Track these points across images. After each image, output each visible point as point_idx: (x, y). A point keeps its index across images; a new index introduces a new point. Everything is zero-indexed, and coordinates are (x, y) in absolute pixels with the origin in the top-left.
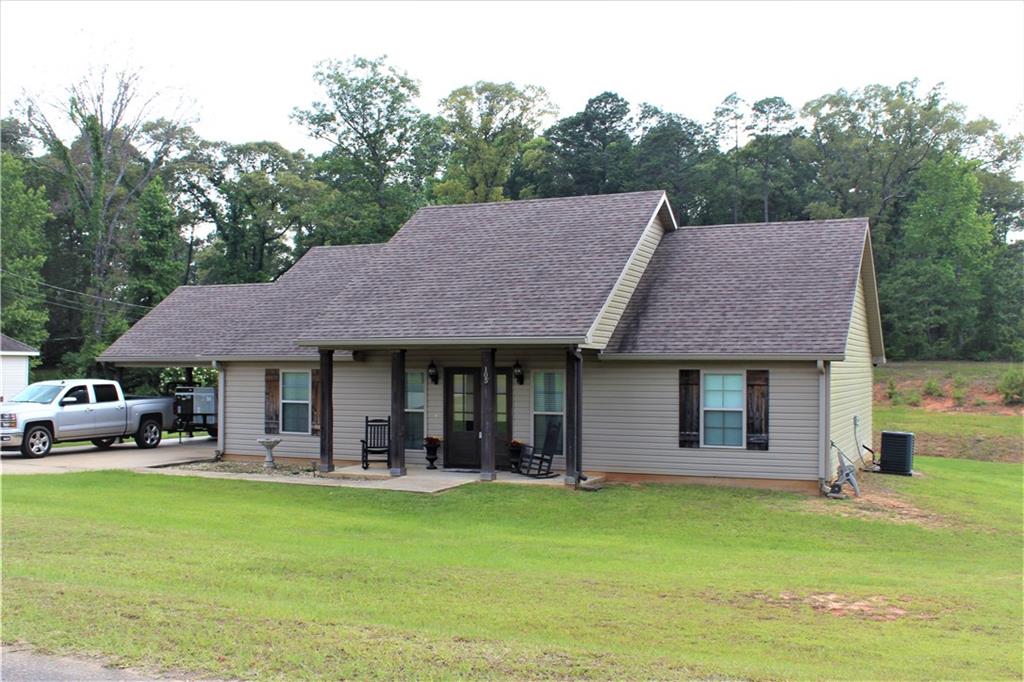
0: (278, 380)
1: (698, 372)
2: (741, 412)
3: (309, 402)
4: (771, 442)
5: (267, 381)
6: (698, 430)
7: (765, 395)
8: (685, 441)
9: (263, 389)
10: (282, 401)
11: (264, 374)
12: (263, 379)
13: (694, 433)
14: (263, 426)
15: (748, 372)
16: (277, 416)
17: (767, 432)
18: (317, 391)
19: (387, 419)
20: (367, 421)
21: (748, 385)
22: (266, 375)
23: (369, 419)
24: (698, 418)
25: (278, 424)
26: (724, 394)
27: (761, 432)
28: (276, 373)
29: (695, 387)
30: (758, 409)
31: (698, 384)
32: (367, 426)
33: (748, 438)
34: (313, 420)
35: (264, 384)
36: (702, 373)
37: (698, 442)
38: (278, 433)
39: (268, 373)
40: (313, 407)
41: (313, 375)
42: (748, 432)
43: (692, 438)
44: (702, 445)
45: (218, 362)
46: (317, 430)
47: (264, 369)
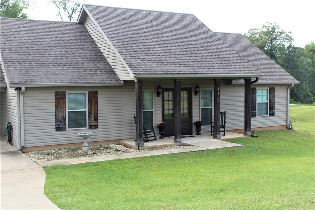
0: (65, 98)
1: (256, 88)
2: (267, 103)
3: (87, 110)
4: (275, 113)
5: (56, 99)
6: (256, 111)
7: (274, 96)
8: (252, 115)
9: (54, 104)
10: (67, 110)
11: (54, 95)
12: (54, 97)
13: (255, 112)
14: (54, 127)
15: (270, 88)
16: (65, 120)
17: (274, 110)
18: (91, 103)
21: (270, 93)
22: (56, 95)
24: (256, 106)
25: (65, 124)
26: (262, 97)
27: (273, 110)
28: (64, 94)
29: (255, 94)
30: (272, 101)
31: (256, 93)
33: (269, 112)
34: (89, 120)
35: (54, 101)
36: (257, 88)
37: (256, 115)
38: (66, 130)
39: (57, 94)
40: (89, 113)
41: (89, 94)
42: (270, 110)
43: (254, 114)
44: (257, 116)
45: (25, 88)
46: (92, 126)
47: (54, 91)
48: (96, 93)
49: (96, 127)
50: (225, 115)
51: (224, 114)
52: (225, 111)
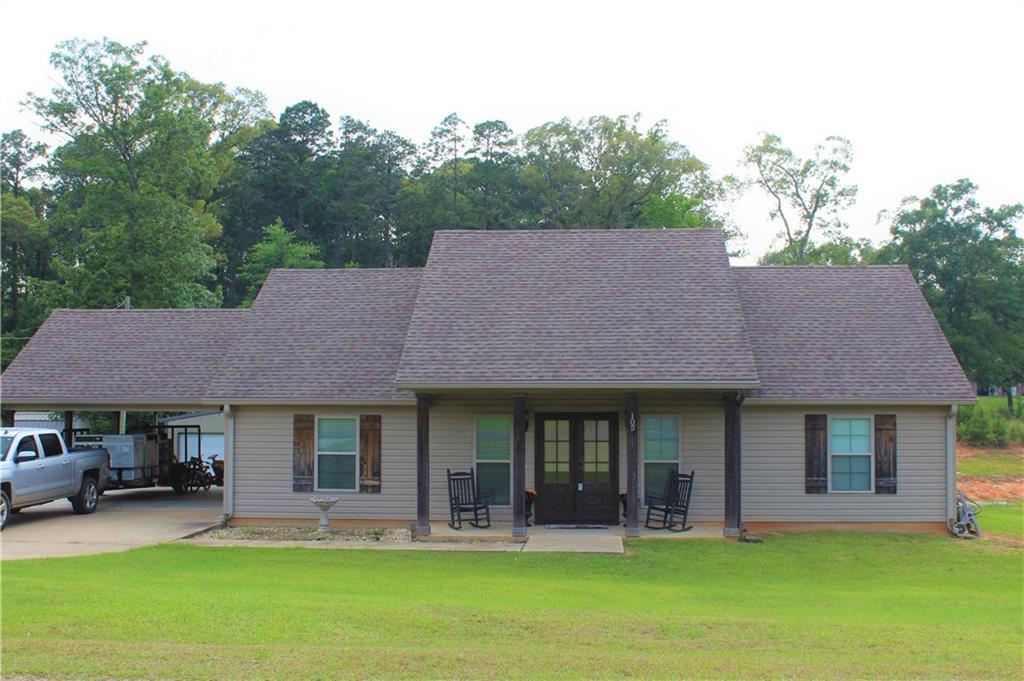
0: (313, 429)
1: (825, 417)
2: (869, 457)
3: (357, 454)
4: (899, 486)
5: (295, 429)
6: (825, 476)
7: (893, 439)
8: (813, 487)
9: (291, 439)
10: (317, 453)
11: (292, 420)
12: (292, 426)
13: (822, 479)
14: (291, 483)
15: (876, 416)
16: (311, 472)
17: (895, 475)
18: (367, 440)
19: (469, 471)
20: (449, 475)
21: (876, 430)
22: (295, 422)
23: (452, 472)
24: (826, 463)
25: (312, 480)
26: (850, 439)
27: (890, 477)
28: (311, 419)
29: (822, 432)
30: (886, 452)
31: (825, 429)
32: (450, 480)
33: (876, 482)
34: (361, 475)
35: (292, 432)
36: (829, 418)
37: (826, 488)
38: (312, 490)
39: (298, 419)
40: (361, 459)
41: (362, 421)
42: (877, 475)
43: (820, 484)
44: (830, 490)
45: (231, 406)
46: (367, 487)
47: (292, 415)
48: (378, 419)
49: (377, 489)
50: (691, 482)
51: (688, 479)
52: (693, 473)
